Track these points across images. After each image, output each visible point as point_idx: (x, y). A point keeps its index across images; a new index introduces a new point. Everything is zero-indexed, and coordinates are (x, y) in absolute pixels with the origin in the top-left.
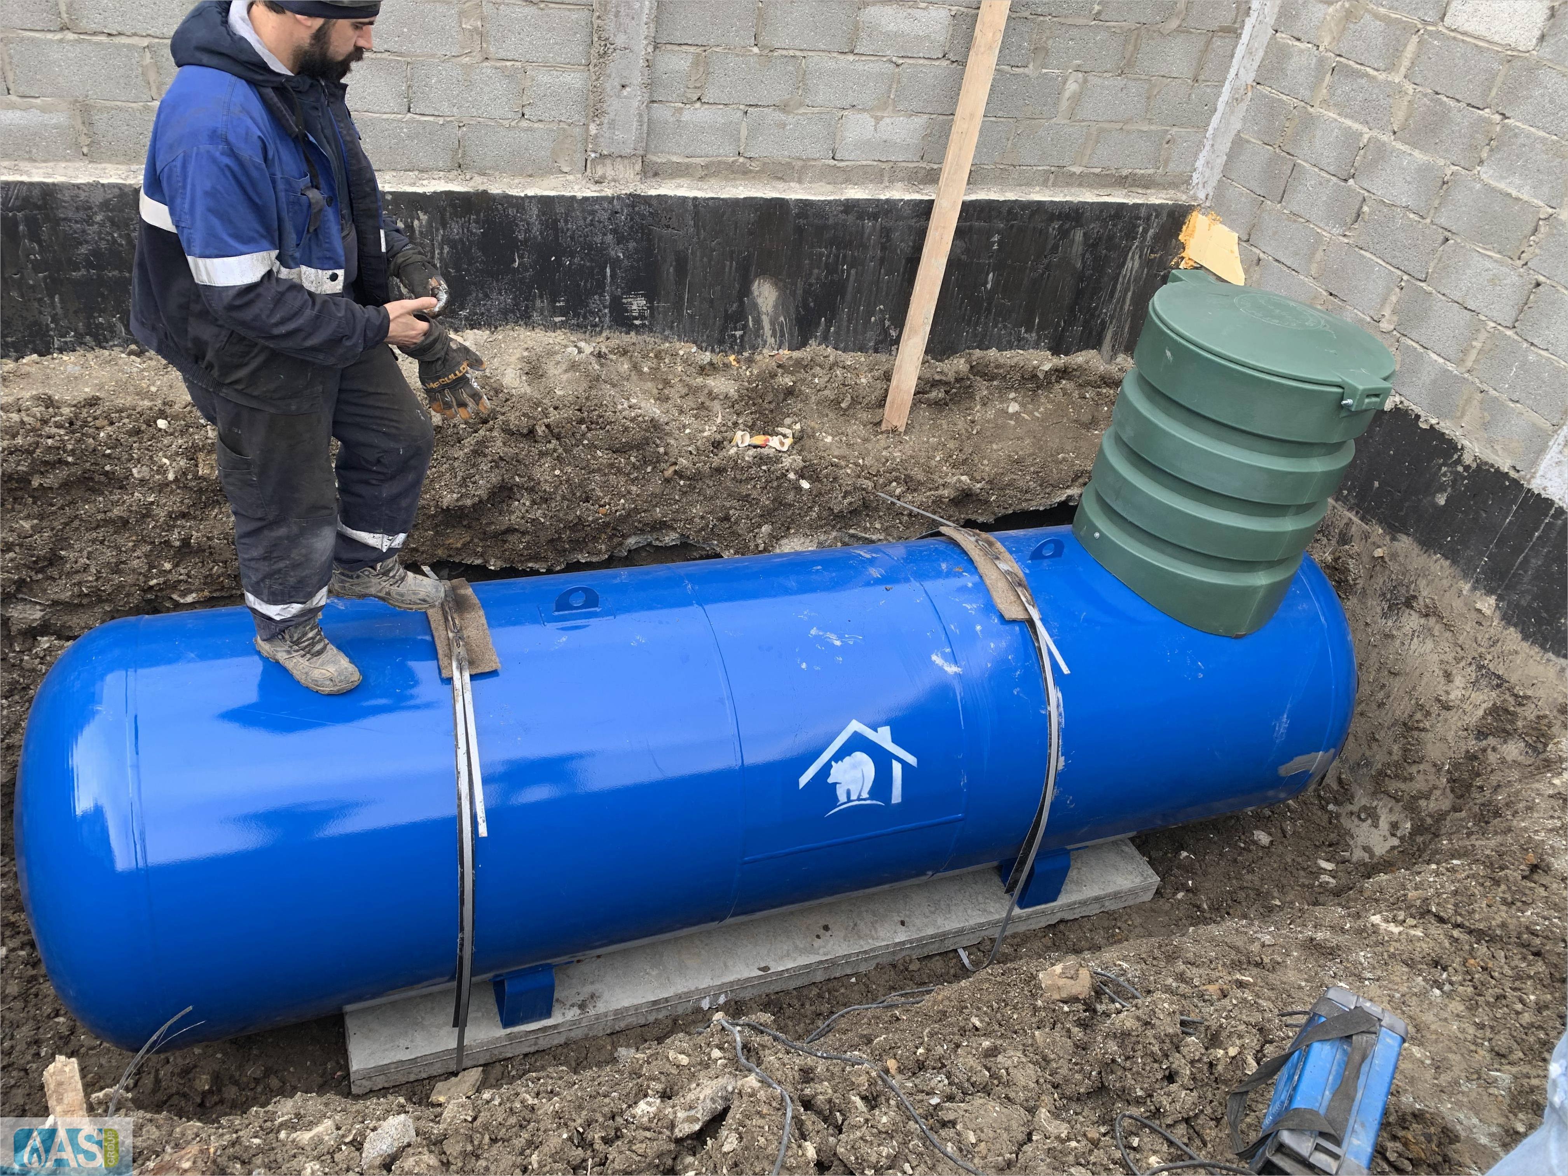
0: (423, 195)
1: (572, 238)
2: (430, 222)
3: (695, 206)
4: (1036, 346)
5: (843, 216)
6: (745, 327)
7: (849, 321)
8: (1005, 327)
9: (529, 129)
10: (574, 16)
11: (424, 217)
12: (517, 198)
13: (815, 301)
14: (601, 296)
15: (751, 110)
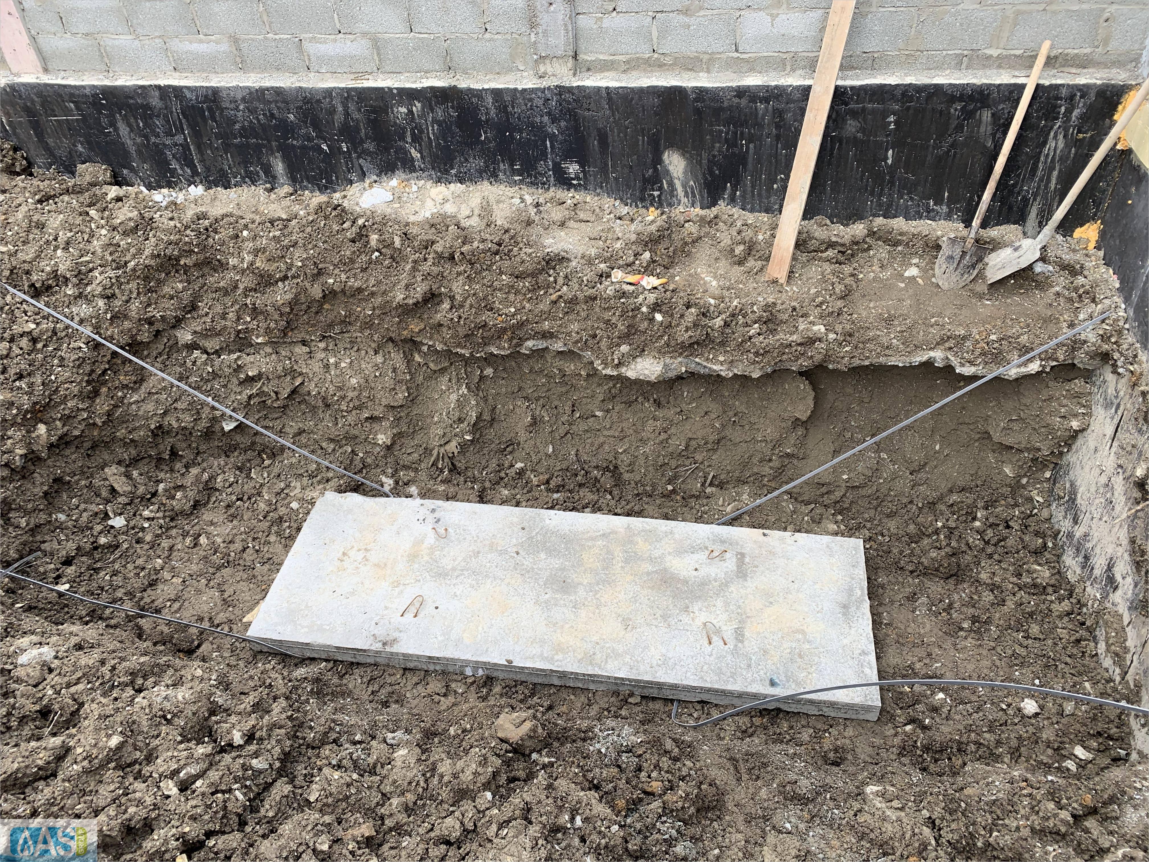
0: (416, 90)
1: (519, 119)
2: (423, 108)
3: (608, 94)
4: (948, 217)
5: (737, 100)
6: (661, 189)
7: (753, 187)
8: (911, 199)
9: (491, 40)
11: (419, 105)
12: (477, 90)
13: (720, 170)
14: (545, 161)
15: (659, 15)
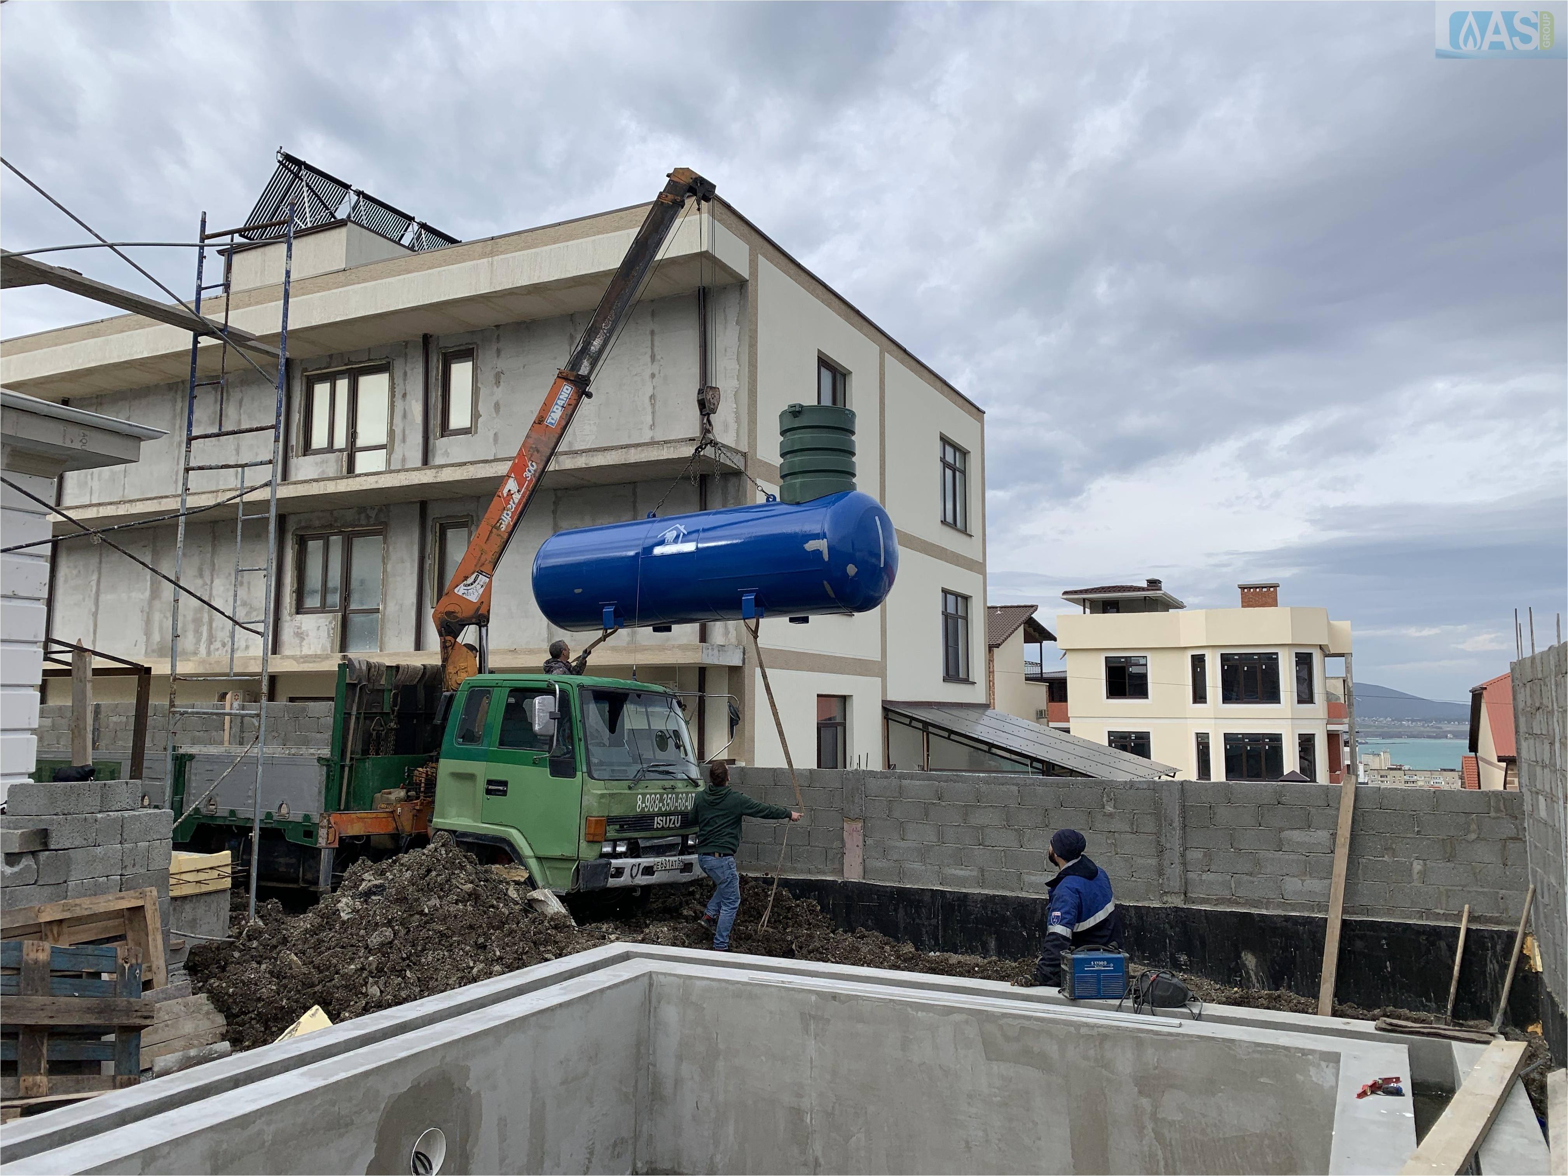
1: (1150, 925)
5: (1285, 923)
6: (1241, 976)
7: (1302, 980)
9: (1136, 881)
10: (1151, 838)
13: (1278, 966)
14: (1165, 952)
15: (1235, 875)
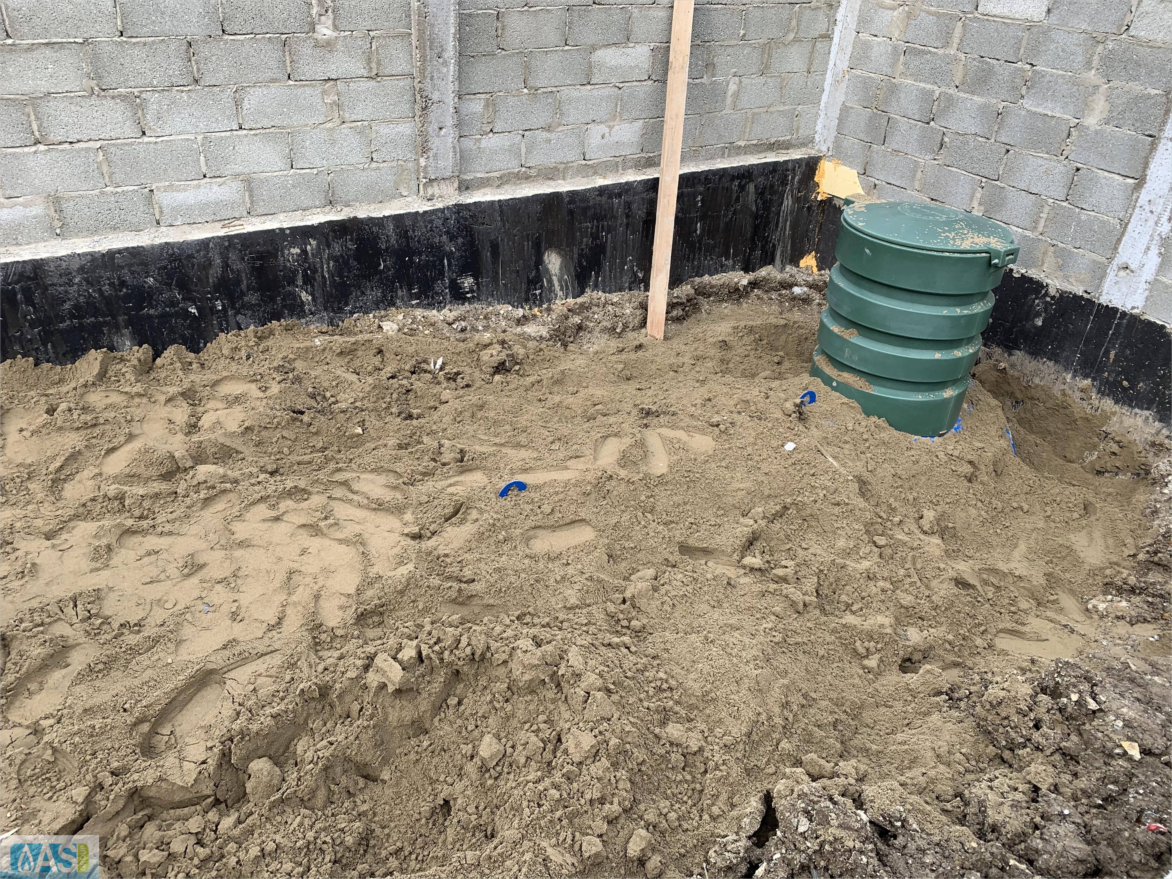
0: (312, 226)
1: (419, 242)
2: (318, 245)
3: (500, 206)
4: (733, 269)
5: (599, 198)
6: (542, 287)
7: (610, 271)
8: (712, 259)
9: (378, 168)
10: (402, 84)
11: (314, 243)
12: (378, 219)
13: (586, 261)
14: (443, 280)
15: (526, 133)
